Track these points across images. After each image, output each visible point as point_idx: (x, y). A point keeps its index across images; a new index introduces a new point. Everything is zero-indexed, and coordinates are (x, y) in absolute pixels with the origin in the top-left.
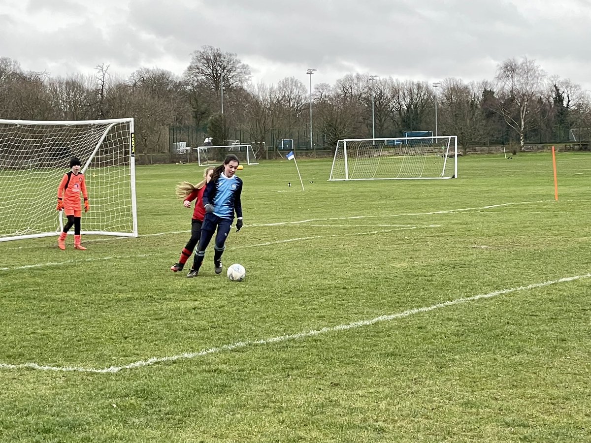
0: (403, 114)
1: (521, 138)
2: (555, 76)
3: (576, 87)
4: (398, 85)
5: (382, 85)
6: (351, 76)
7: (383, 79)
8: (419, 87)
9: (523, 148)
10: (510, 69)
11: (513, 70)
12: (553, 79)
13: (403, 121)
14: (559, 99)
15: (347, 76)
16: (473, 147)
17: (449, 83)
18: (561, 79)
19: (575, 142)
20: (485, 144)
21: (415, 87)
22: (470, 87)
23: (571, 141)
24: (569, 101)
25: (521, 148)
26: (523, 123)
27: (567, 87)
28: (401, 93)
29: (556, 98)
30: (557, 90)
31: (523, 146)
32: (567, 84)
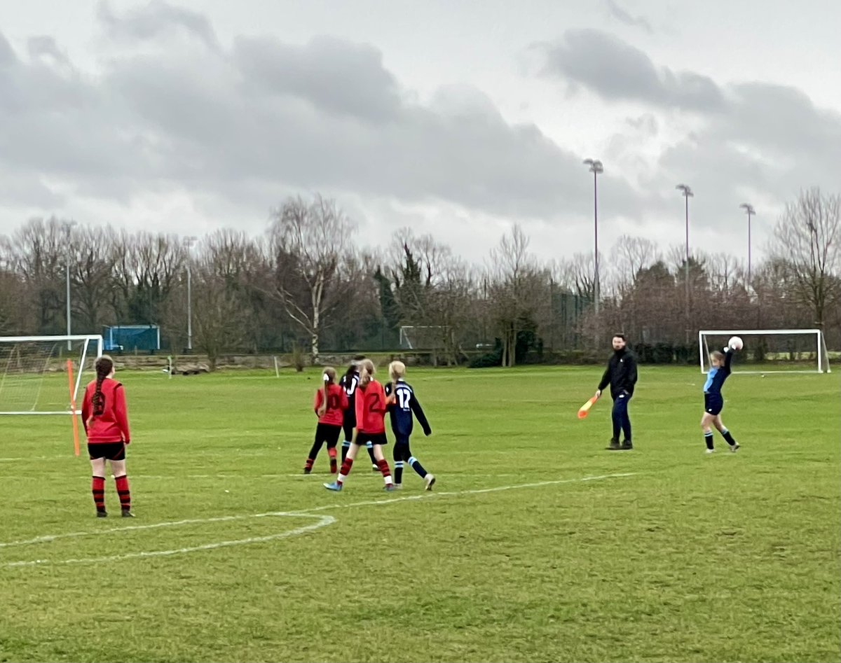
0: (130, 296)
1: (314, 341)
2: (405, 228)
3: (442, 249)
4: (124, 241)
5: (93, 239)
6: (40, 224)
7: (95, 230)
8: (162, 244)
9: (317, 360)
10: (292, 215)
11: (298, 219)
12: (401, 234)
13: (131, 307)
14: (412, 271)
15: (32, 222)
16: (228, 357)
17: (223, 237)
18: (417, 235)
19: (410, 350)
20: (251, 352)
21: (154, 244)
22: (257, 246)
23: (404, 347)
24: (430, 275)
25: (314, 358)
26: (316, 315)
27: (426, 250)
28: (128, 254)
29: (407, 269)
30: (409, 256)
31: (317, 356)
32: (427, 245)
